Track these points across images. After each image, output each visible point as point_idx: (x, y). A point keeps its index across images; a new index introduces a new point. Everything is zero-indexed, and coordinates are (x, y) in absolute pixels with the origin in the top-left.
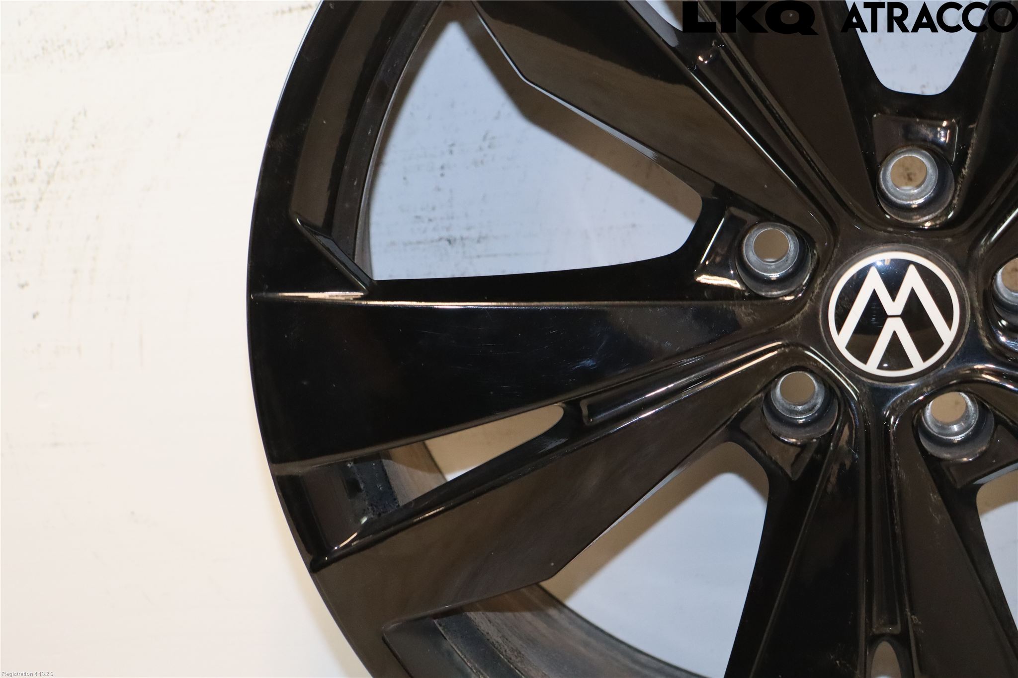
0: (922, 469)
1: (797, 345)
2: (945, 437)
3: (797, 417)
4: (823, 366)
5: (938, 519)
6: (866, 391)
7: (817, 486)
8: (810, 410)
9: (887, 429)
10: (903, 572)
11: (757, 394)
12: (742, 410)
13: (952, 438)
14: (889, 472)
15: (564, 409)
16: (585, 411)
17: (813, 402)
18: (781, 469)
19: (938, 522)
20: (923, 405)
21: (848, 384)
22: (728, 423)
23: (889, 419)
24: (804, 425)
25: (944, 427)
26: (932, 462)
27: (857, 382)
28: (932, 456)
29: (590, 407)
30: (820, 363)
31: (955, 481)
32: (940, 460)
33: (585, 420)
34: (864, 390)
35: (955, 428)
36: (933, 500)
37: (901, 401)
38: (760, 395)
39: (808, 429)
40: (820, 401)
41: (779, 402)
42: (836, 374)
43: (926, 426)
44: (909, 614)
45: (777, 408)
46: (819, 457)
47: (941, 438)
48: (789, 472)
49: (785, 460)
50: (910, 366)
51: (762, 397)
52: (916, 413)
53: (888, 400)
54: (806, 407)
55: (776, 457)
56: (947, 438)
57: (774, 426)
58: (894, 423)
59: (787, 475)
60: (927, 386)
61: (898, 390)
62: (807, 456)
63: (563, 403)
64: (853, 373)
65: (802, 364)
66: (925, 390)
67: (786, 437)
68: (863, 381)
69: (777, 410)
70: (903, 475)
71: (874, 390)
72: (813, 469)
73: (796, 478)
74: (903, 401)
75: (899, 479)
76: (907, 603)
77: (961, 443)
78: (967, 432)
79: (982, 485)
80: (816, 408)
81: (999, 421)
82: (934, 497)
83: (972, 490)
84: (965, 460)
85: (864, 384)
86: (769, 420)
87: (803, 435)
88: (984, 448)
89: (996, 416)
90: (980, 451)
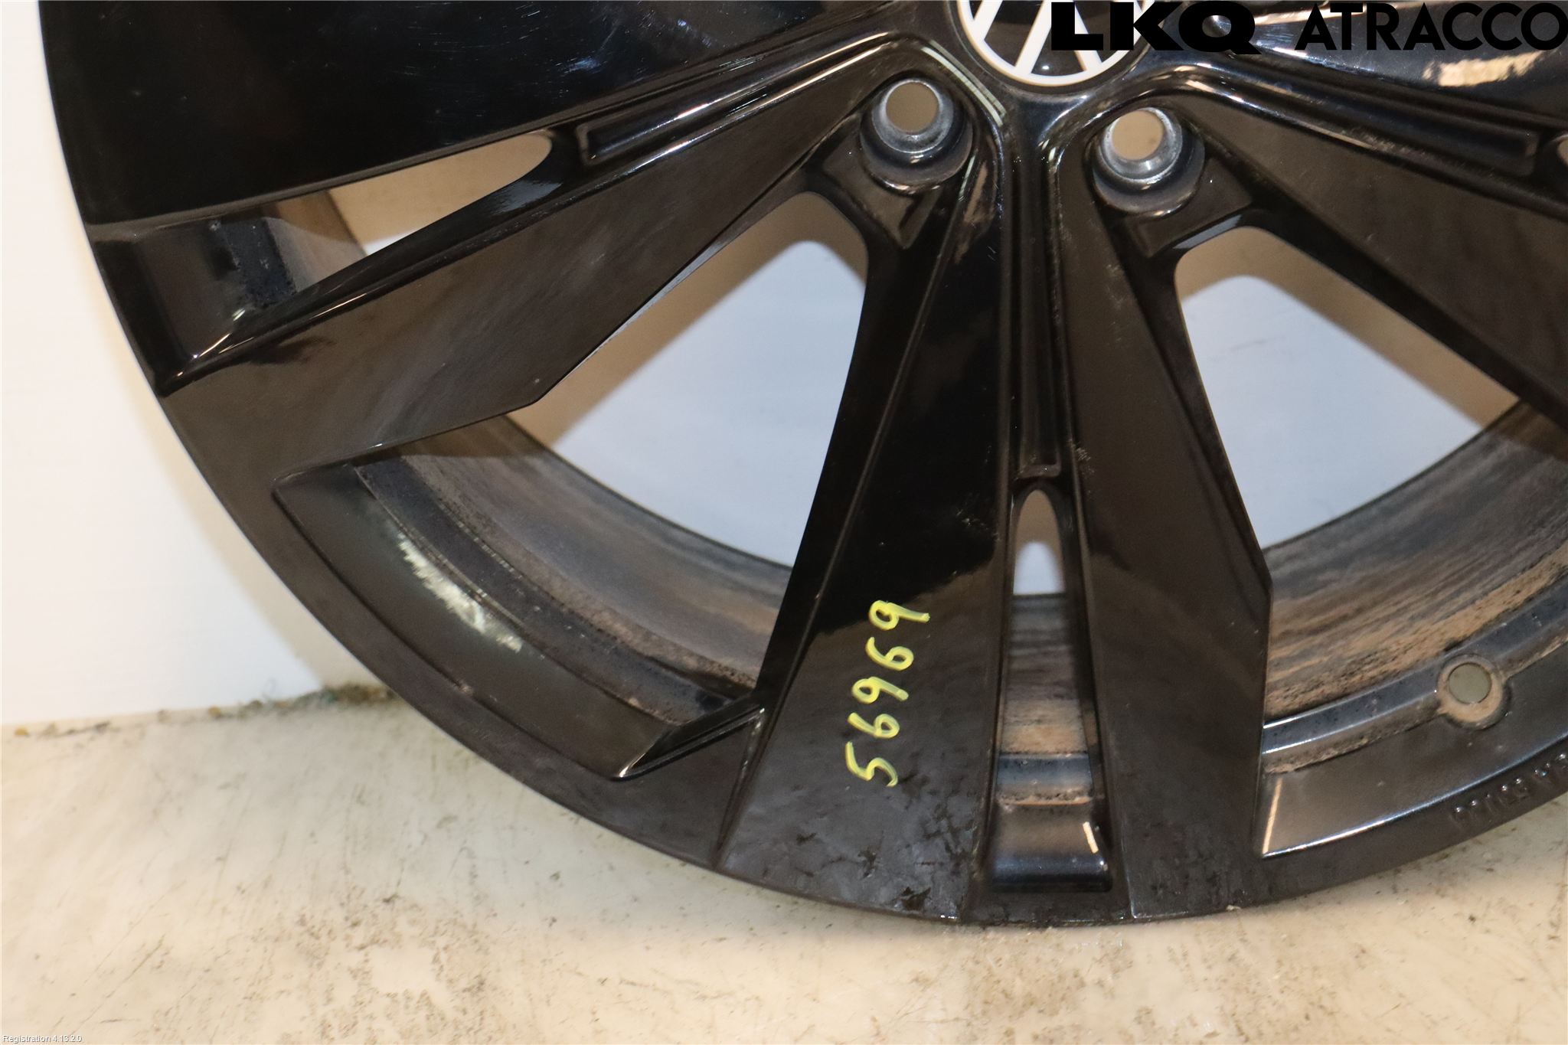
0: (1096, 226)
1: (910, 38)
2: (1132, 180)
3: (912, 152)
4: (950, 71)
5: (1118, 304)
6: (1014, 109)
7: (940, 257)
8: (932, 141)
9: (1044, 166)
10: (1066, 382)
11: (850, 114)
12: (827, 139)
13: (1143, 181)
14: (1046, 232)
15: (552, 139)
16: (584, 142)
17: (935, 128)
18: (885, 230)
19: (1119, 308)
20: (1099, 128)
21: (988, 99)
22: (806, 160)
23: (1047, 152)
24: (924, 164)
25: (1131, 165)
26: (1111, 216)
27: (1000, 95)
28: (1111, 209)
29: (591, 135)
30: (944, 65)
31: (1144, 246)
32: (1123, 214)
33: (584, 156)
34: (1012, 107)
35: (1148, 165)
36: (1112, 276)
37: (1068, 123)
38: (854, 116)
39: (928, 170)
40: (946, 126)
41: (884, 129)
42: (968, 83)
43: (1104, 163)
44: (1073, 446)
45: (882, 138)
46: (943, 212)
47: (1125, 181)
48: (896, 234)
49: (890, 218)
51: (857, 119)
52: (1090, 141)
53: (1048, 120)
54: (926, 136)
55: (880, 214)
56: (1136, 180)
57: (876, 167)
58: (1056, 159)
59: (894, 241)
60: (1106, 100)
61: (1062, 107)
62: (924, 213)
63: (550, 129)
64: (995, 81)
65: (917, 66)
66: (1104, 104)
67: (892, 181)
68: (1010, 94)
69: (882, 141)
70: (1067, 237)
71: (1026, 106)
72: (934, 231)
73: (907, 245)
74: (1071, 122)
75: (1061, 243)
76: (1070, 428)
77: (1156, 189)
78: (1166, 171)
79: (1184, 251)
80: (941, 138)
81: (1211, 152)
82: (1114, 270)
83: (1170, 258)
84: (1160, 213)
85: (1011, 97)
86: (869, 155)
87: (921, 179)
88: (1188, 194)
89: (1207, 144)
90: (1182, 198)
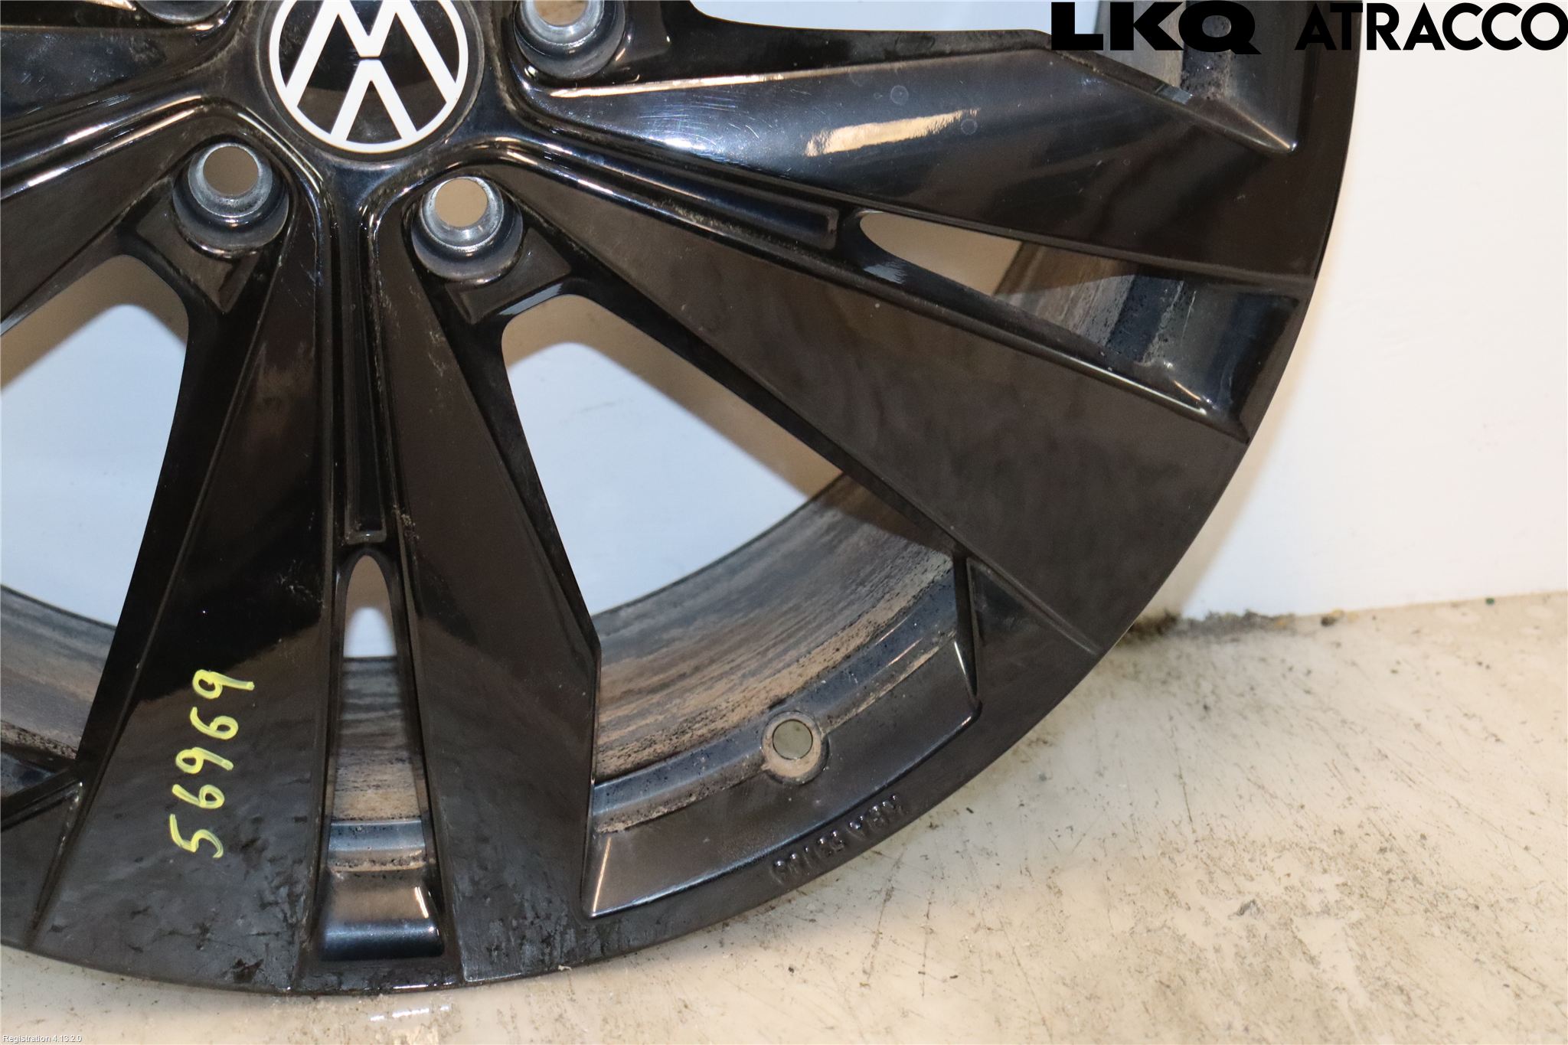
0: (418, 294)
1: (224, 101)
2: (455, 248)
3: (229, 217)
4: (264, 134)
5: (440, 371)
6: (332, 175)
7: (259, 322)
8: (250, 206)
9: (363, 235)
10: (389, 448)
11: (161, 177)
12: (137, 203)
13: (464, 249)
14: (367, 299)
17: (255, 193)
18: (205, 296)
19: (442, 375)
20: (419, 196)
21: (304, 164)
22: (117, 224)
23: (366, 220)
24: (241, 229)
25: (453, 231)
26: (432, 283)
27: (316, 161)
28: (432, 274)
30: (259, 130)
31: (467, 313)
32: (444, 281)
34: (329, 173)
35: (467, 234)
36: (434, 342)
37: (385, 191)
38: (165, 180)
39: (247, 235)
40: (265, 191)
41: (202, 192)
42: (284, 149)
43: (428, 230)
44: (398, 512)
45: (199, 203)
46: (262, 277)
47: (449, 248)
48: (215, 299)
49: (208, 280)
50: (396, 136)
51: (169, 182)
52: (408, 209)
53: (365, 187)
54: (246, 200)
55: (197, 277)
56: (459, 248)
57: (191, 228)
58: (375, 224)
59: (213, 305)
60: (423, 169)
61: (379, 174)
62: (243, 278)
64: (312, 147)
65: (229, 130)
66: (419, 174)
67: (208, 246)
68: (327, 160)
69: (200, 207)
70: (388, 303)
71: (342, 172)
72: (252, 298)
73: (227, 310)
74: (388, 191)
75: (382, 310)
76: (394, 494)
77: (479, 256)
78: (488, 239)
79: (510, 317)
80: (260, 203)
81: (529, 222)
82: (437, 337)
83: (495, 326)
84: (481, 281)
85: (327, 163)
86: (184, 219)
87: (237, 245)
88: (509, 263)
89: (525, 214)
90: (502, 266)
